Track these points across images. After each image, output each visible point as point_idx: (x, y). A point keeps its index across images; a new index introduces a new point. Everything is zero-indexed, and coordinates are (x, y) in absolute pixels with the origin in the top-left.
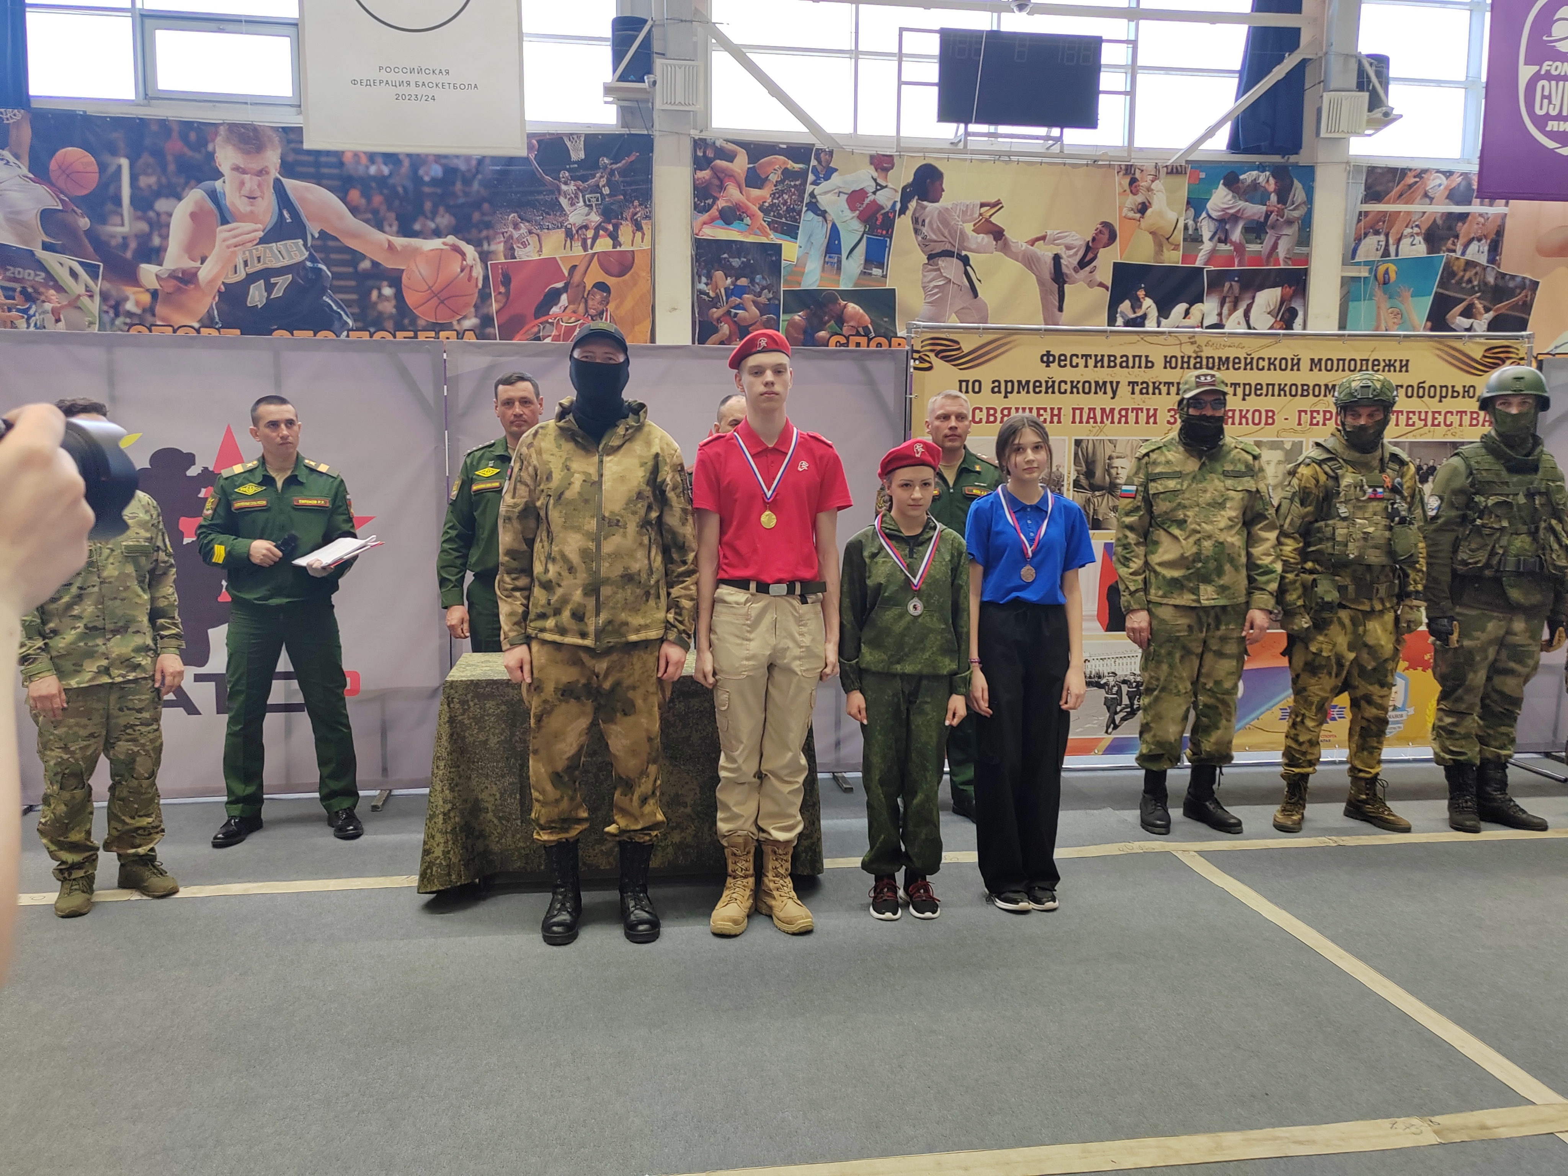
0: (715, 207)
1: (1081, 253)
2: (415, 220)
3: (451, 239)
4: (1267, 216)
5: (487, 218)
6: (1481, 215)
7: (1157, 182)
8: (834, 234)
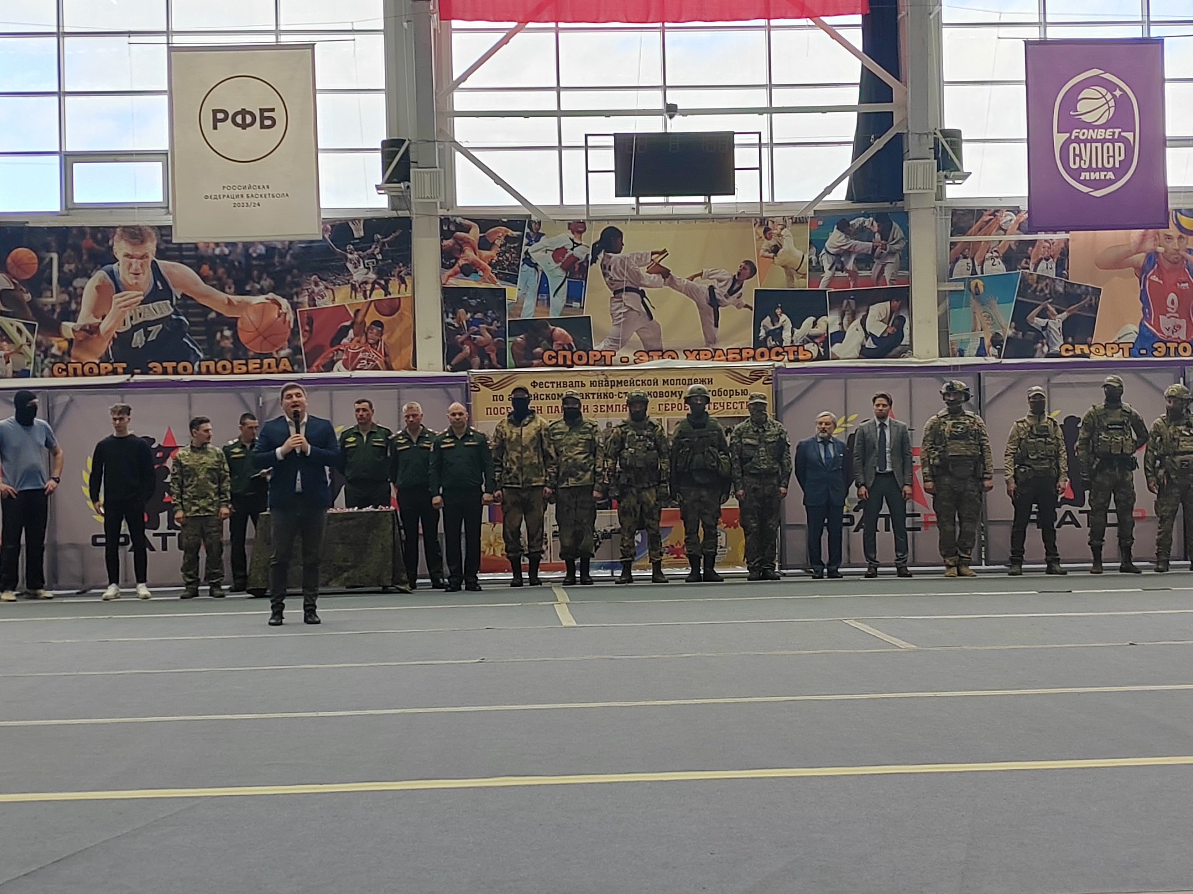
0: (457, 265)
1: (730, 284)
2: (246, 284)
3: (271, 295)
4: (874, 250)
5: (296, 280)
6: (1046, 241)
7: (785, 230)
8: (544, 279)
